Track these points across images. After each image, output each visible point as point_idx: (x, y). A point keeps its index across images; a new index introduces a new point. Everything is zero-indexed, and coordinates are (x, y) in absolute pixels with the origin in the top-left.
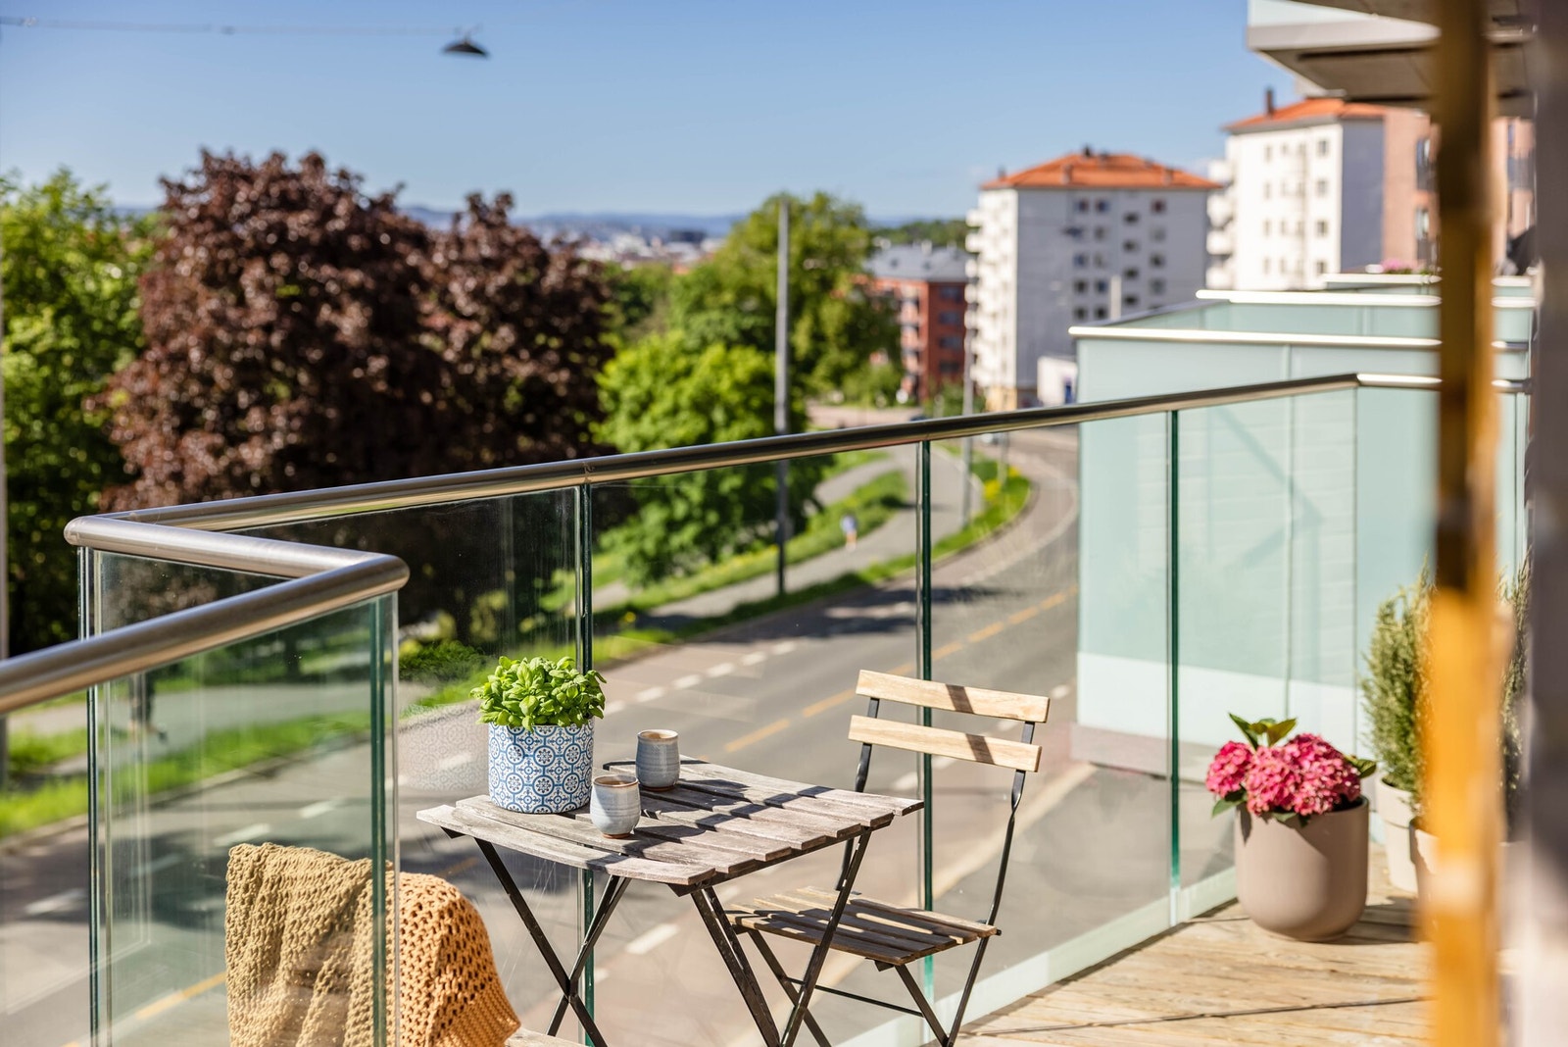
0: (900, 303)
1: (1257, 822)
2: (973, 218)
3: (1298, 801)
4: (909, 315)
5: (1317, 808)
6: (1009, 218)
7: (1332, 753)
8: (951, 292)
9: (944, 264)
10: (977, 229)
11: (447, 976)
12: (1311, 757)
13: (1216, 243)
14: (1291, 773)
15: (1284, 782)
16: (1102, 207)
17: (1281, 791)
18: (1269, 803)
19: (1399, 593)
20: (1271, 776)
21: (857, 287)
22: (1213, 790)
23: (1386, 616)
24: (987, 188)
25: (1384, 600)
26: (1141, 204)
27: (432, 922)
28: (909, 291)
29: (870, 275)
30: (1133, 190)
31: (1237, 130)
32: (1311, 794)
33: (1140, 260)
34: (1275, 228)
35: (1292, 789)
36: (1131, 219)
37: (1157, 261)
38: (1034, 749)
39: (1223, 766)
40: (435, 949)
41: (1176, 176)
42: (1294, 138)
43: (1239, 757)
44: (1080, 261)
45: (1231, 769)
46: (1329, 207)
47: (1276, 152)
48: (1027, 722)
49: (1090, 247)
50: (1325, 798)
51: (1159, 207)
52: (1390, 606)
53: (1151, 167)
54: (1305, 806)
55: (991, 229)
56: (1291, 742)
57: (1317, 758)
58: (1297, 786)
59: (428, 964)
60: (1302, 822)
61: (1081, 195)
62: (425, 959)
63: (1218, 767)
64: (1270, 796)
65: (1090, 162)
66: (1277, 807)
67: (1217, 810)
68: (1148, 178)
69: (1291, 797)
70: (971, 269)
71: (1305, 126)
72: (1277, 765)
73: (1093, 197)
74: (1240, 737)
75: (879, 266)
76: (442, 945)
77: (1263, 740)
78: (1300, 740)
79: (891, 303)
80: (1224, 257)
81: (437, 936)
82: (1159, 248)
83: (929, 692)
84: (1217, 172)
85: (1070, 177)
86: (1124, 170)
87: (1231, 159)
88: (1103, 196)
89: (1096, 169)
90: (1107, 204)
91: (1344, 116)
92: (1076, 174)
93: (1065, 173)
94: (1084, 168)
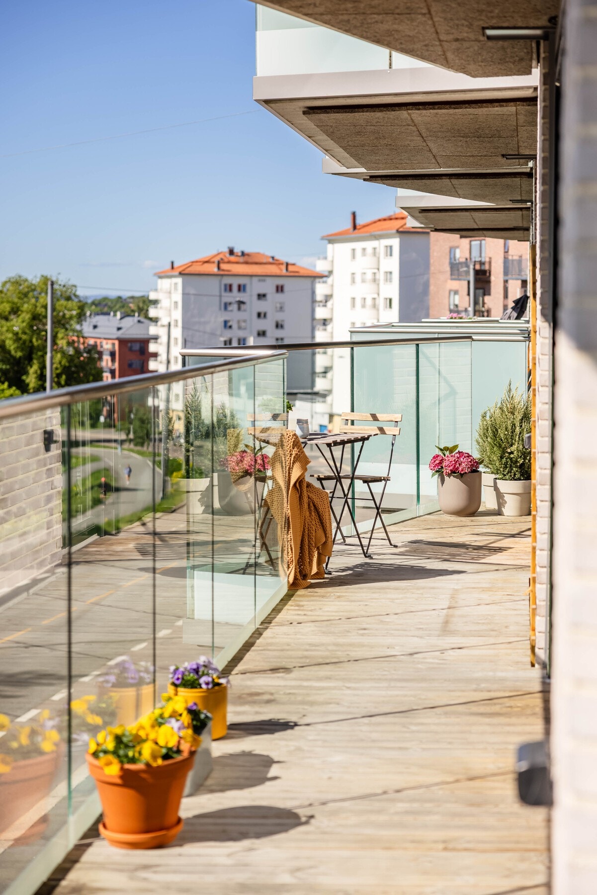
0: (100, 354)
1: (446, 478)
2: (153, 296)
3: (460, 469)
4: (106, 362)
5: (466, 471)
6: (178, 297)
7: (469, 456)
8: (137, 347)
9: (131, 328)
10: (155, 302)
11: (296, 449)
12: (463, 457)
13: (321, 313)
14: (457, 460)
15: (456, 463)
16: (241, 288)
17: (455, 466)
18: (451, 470)
19: (488, 409)
20: (451, 462)
21: (70, 344)
22: (431, 469)
23: (484, 417)
24: (161, 276)
25: (483, 412)
26: (268, 287)
27: (290, 438)
28: (107, 346)
29: (80, 334)
30: (263, 277)
31: (332, 239)
32: (464, 467)
33: (267, 325)
34: (358, 303)
35: (458, 465)
36: (261, 296)
37: (279, 326)
38: (398, 428)
39: (435, 461)
40: (292, 444)
41: (291, 268)
42: (370, 245)
43: (440, 459)
44: (227, 325)
45: (437, 462)
46: (392, 290)
47: (359, 253)
48: (396, 422)
49: (233, 315)
50: (469, 467)
51: (280, 289)
52: (485, 413)
53: (274, 261)
54: (462, 470)
55: (165, 303)
56: (457, 453)
57: (465, 457)
58: (460, 464)
59: (290, 447)
60: (461, 476)
61: (227, 281)
62: (289, 446)
63: (433, 461)
64: (451, 468)
65: (232, 258)
66: (453, 472)
67: (433, 476)
68: (273, 269)
69: (458, 468)
70: (153, 330)
71: (377, 237)
72: (452, 459)
73: (235, 282)
74: (440, 453)
75: (86, 328)
76: (294, 442)
77: (447, 453)
78: (459, 452)
79: (94, 352)
80: (325, 322)
81: (292, 441)
82: (279, 317)
83: (365, 416)
84: (321, 267)
85: (219, 268)
86: (256, 263)
87: (330, 258)
88: (242, 281)
89: (237, 263)
90: (244, 286)
91: (401, 230)
92: (223, 266)
93: (216, 265)
94: (229, 262)
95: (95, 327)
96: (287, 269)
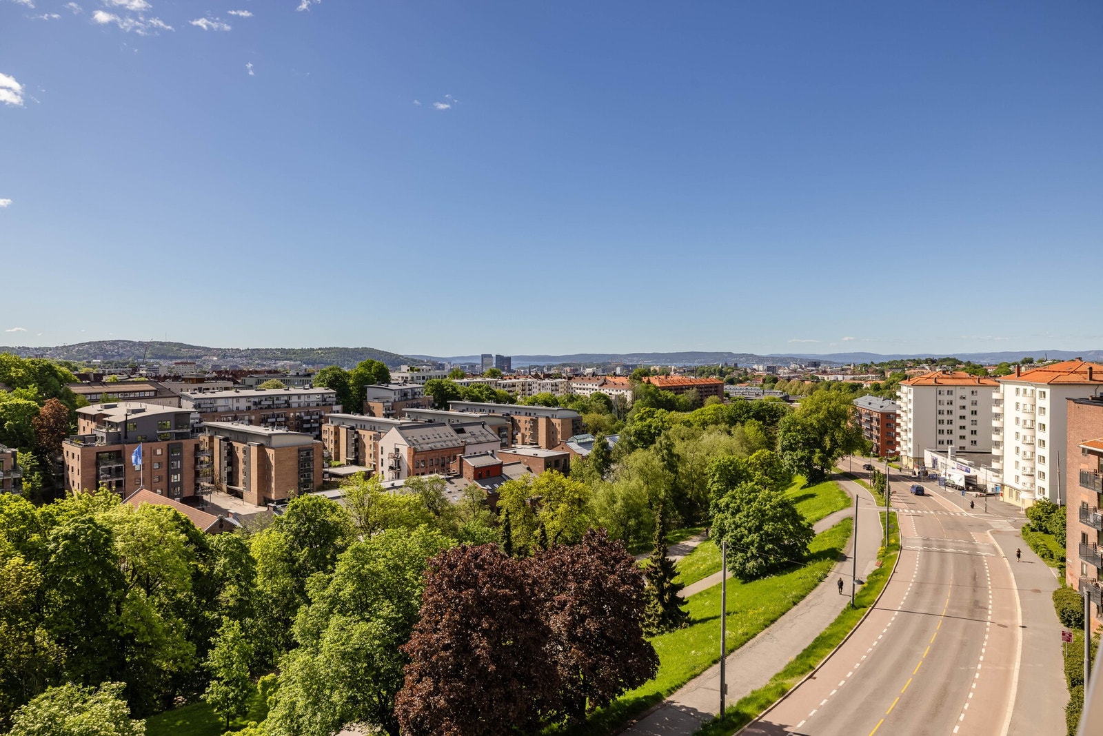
2: (898, 394)
4: (874, 424)
6: (911, 396)
8: (890, 419)
9: (888, 408)
10: (900, 398)
16: (950, 393)
24: (902, 385)
26: (966, 392)
28: (875, 415)
30: (963, 386)
31: (1003, 381)
33: (966, 412)
34: (1021, 422)
36: (963, 398)
37: (974, 413)
41: (982, 381)
42: (1029, 389)
44: (941, 412)
47: (1021, 392)
49: (945, 408)
51: (974, 393)
53: (971, 377)
55: (904, 399)
61: (941, 389)
65: (944, 376)
68: (970, 382)
70: (899, 412)
71: (1035, 383)
73: (946, 389)
80: (998, 444)
82: (974, 408)
85: (936, 382)
86: (959, 378)
87: (1002, 392)
88: (950, 389)
89: (947, 378)
90: (952, 391)
91: (1052, 382)
92: (938, 381)
93: (934, 380)
94: (942, 378)
95: (870, 404)
96: (979, 382)
